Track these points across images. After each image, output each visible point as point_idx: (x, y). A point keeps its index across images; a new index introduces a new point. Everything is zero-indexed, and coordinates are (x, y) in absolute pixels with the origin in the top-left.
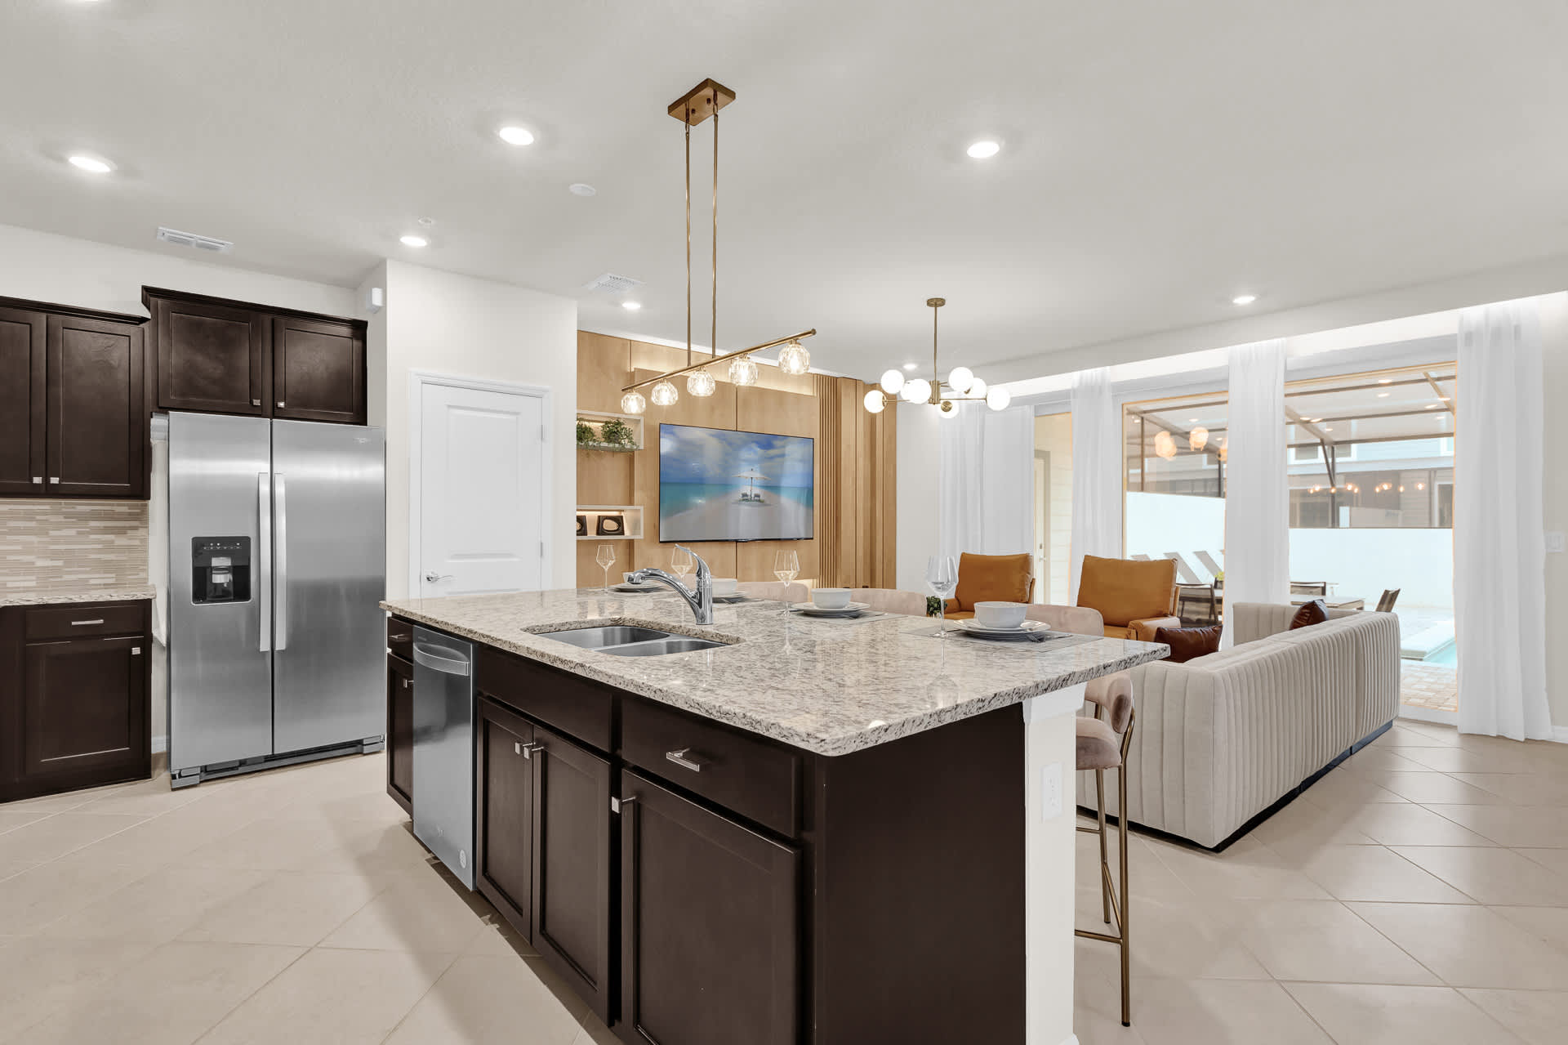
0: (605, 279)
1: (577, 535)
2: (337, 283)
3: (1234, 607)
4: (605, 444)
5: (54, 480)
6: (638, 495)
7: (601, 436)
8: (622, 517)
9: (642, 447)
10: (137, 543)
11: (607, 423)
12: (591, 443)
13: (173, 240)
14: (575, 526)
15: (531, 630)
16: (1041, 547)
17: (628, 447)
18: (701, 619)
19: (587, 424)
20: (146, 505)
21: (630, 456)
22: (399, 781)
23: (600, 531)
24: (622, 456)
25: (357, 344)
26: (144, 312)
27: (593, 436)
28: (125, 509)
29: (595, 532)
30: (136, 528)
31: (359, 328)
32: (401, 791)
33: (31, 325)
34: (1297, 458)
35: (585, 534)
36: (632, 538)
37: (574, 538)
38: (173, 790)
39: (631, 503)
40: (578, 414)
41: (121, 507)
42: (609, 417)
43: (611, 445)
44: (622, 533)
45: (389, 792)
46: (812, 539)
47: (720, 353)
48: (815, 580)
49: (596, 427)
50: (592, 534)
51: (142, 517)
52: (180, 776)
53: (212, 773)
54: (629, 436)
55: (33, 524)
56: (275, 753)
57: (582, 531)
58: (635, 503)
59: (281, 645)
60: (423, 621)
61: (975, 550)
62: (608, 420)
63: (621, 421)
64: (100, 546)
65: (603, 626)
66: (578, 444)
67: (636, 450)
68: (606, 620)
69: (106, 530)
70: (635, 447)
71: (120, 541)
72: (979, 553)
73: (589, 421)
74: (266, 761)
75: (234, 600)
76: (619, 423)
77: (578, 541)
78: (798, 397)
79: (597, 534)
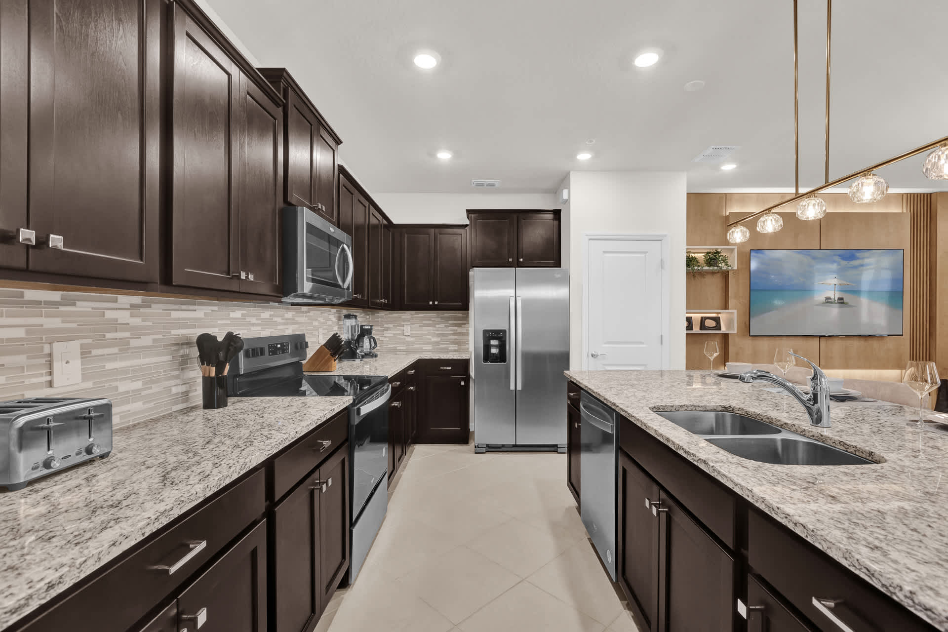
0: (709, 151)
1: (687, 330)
2: (547, 191)
4: (706, 268)
5: (436, 303)
6: (731, 302)
7: (703, 263)
8: (719, 318)
9: (735, 268)
10: (465, 331)
11: (708, 253)
12: (696, 268)
13: (478, 185)
14: (685, 324)
15: (657, 410)
17: (725, 268)
18: (817, 419)
19: (693, 255)
20: (468, 313)
21: (725, 275)
22: (574, 480)
23: (703, 326)
24: (719, 275)
25: (556, 223)
26: (468, 222)
27: (698, 262)
28: (460, 315)
29: (699, 327)
30: (465, 324)
31: (557, 214)
32: (574, 487)
33: (429, 234)
35: (692, 329)
36: (727, 332)
37: (684, 332)
38: (476, 453)
39: (726, 307)
40: (687, 249)
41: (459, 314)
42: (709, 249)
43: (711, 268)
44: (720, 329)
45: (568, 485)
46: (902, 335)
47: (802, 190)
49: (700, 256)
50: (696, 329)
51: (466, 318)
52: (478, 448)
53: (492, 449)
54: (725, 261)
55: (431, 322)
56: (517, 444)
57: (690, 327)
58: (730, 307)
59: (519, 388)
60: (586, 389)
62: (708, 251)
63: (719, 251)
64: (452, 332)
65: (715, 410)
66: (687, 269)
67: (731, 270)
68: (717, 406)
69: (456, 325)
70: (730, 268)
71: (459, 330)
73: (695, 253)
74: (513, 447)
75: (500, 362)
76: (717, 252)
77: (687, 334)
78: (885, 216)
79: (700, 329)
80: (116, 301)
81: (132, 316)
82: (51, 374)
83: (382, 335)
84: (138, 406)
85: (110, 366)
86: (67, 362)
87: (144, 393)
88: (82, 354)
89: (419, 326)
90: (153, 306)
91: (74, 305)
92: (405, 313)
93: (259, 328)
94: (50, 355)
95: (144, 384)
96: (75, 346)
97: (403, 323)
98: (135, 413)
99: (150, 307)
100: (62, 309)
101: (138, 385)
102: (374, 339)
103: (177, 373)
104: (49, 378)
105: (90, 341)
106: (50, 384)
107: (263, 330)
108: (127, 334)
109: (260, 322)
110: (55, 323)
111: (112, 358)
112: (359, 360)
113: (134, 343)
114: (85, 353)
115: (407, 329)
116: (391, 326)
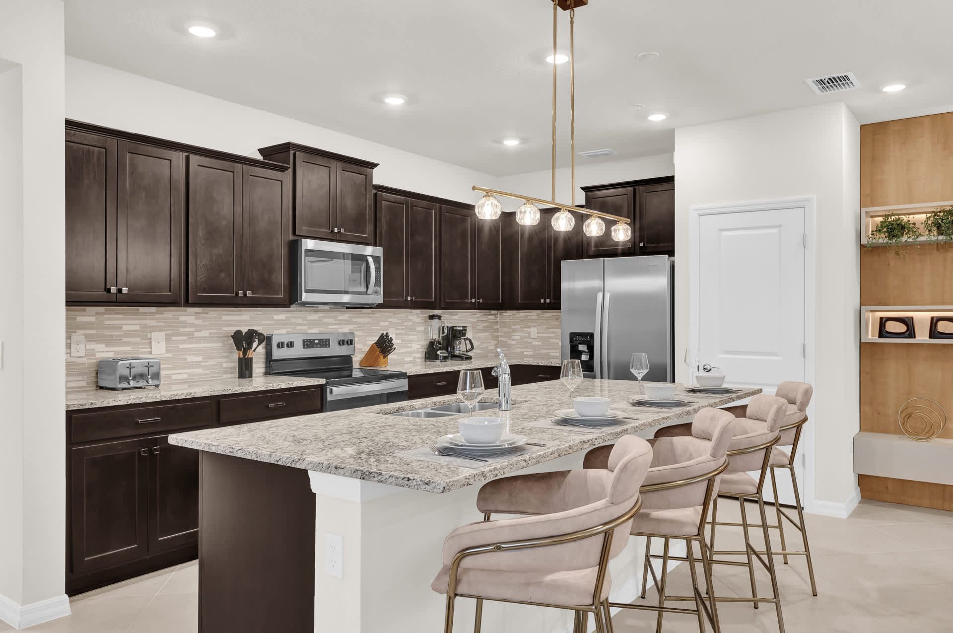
5: (548, 301)
7: (924, 229)
12: (907, 239)
23: (934, 334)
27: (913, 230)
29: (926, 336)
35: (912, 336)
43: (933, 238)
49: (916, 219)
62: (938, 210)
79: (930, 337)
80: (186, 311)
81: (196, 319)
82: (151, 348)
83: (510, 337)
84: (199, 371)
85: (181, 346)
86: (159, 343)
87: (203, 364)
88: (166, 339)
89: (547, 328)
90: (210, 313)
91: (163, 314)
92: (531, 313)
93: (305, 327)
94: (150, 339)
95: (203, 358)
96: (162, 335)
97: (529, 324)
98: (198, 375)
99: (207, 313)
100: (157, 316)
101: (200, 359)
102: (470, 340)
103: (226, 354)
104: (150, 350)
105: (170, 332)
106: (151, 353)
107: (309, 328)
108: (192, 329)
109: (306, 322)
110: (152, 323)
111: (184, 342)
112: (439, 361)
113: (196, 334)
114: (168, 338)
115: (534, 331)
116: (518, 327)
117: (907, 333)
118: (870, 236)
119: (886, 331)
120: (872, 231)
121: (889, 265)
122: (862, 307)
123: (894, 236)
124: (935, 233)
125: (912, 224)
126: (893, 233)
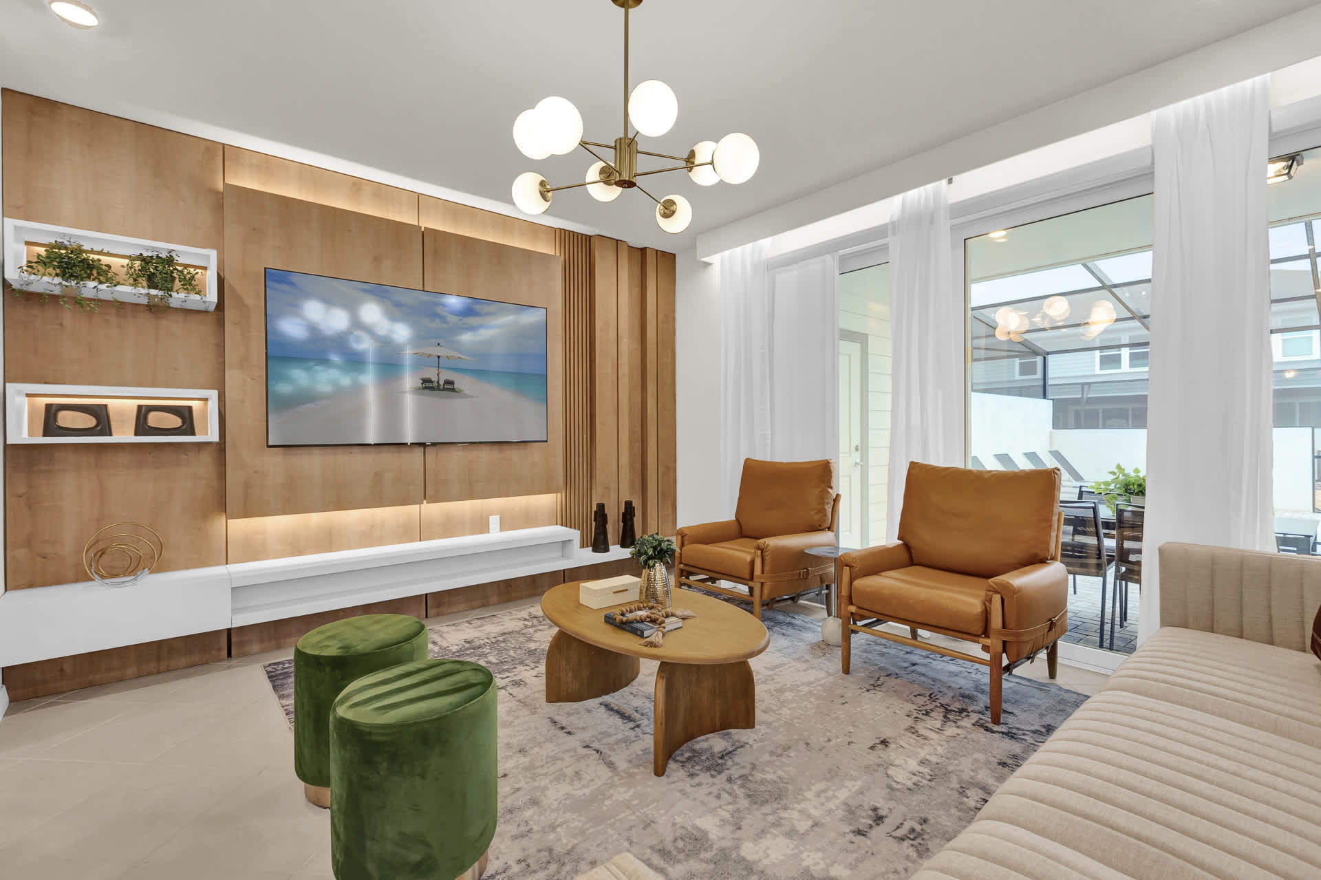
3: (1160, 550)
16: (857, 450)
34: (1101, 369)
44: (195, 432)
46: (546, 441)
48: (559, 495)
61: (763, 455)
62: (145, 253)
63: (175, 256)
72: (768, 460)
78: (527, 254)
79: (136, 434)
117: (99, 428)
118: (25, 268)
119: (58, 426)
120: (29, 262)
121: (61, 324)
122: (7, 384)
123: (71, 276)
124: (145, 284)
125: (106, 265)
126: (70, 271)
